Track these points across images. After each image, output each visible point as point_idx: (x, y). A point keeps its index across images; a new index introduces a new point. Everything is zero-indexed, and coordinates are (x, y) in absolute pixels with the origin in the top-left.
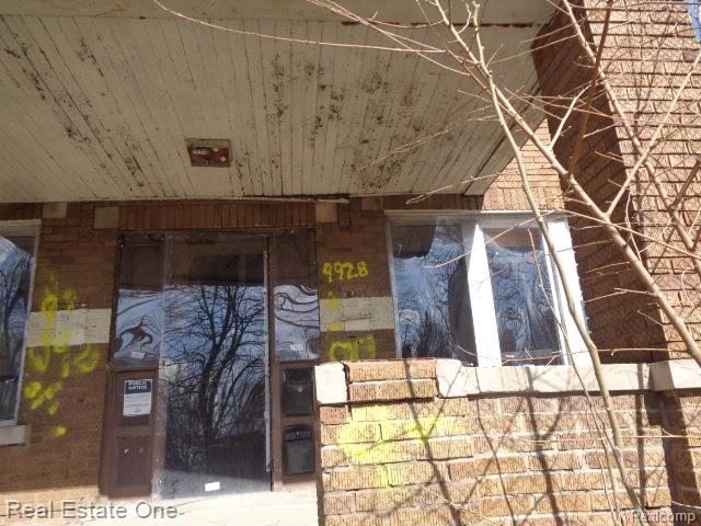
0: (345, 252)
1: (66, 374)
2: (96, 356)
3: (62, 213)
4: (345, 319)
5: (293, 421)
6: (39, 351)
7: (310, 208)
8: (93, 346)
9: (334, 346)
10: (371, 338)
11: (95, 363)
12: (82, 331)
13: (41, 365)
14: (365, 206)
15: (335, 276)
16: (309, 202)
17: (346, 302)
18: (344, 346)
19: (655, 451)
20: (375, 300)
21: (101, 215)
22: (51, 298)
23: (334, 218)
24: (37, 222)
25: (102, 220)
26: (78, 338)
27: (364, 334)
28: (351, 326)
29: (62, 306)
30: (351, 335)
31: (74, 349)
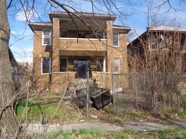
0: (93, 61)
2: (73, 69)
3: (69, 56)
6: (69, 68)
7: (90, 57)
17: (93, 65)
20: (95, 65)
21: (72, 57)
22: (69, 64)
30: (93, 68)
31: (71, 68)
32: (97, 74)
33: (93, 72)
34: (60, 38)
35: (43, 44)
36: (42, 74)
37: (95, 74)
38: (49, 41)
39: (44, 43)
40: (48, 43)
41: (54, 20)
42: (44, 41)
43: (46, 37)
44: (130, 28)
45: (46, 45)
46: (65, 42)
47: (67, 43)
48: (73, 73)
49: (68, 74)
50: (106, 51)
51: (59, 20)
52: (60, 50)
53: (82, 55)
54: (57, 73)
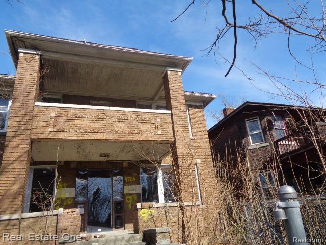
0: (130, 174)
1: (65, 204)
2: (72, 200)
3: (62, 164)
4: (129, 191)
5: (117, 215)
7: (122, 164)
8: (71, 197)
9: (127, 197)
10: (135, 195)
12: (68, 194)
15: (128, 180)
16: (122, 162)
17: (130, 186)
18: (129, 197)
19: (180, 214)
20: (136, 186)
21: (72, 164)
22: (61, 185)
23: (127, 166)
25: (72, 166)
26: (67, 195)
28: (131, 192)
29: (63, 187)
30: (131, 195)
31: (67, 198)
32: (153, 211)
33: (139, 205)
34: (37, 103)
37: (146, 210)
41: (21, 55)
44: (209, 96)
46: (52, 115)
47: (57, 117)
48: (74, 213)
49: (56, 217)
50: (173, 140)
51: (38, 54)
52: (33, 137)
53: (101, 156)
54: (14, 220)
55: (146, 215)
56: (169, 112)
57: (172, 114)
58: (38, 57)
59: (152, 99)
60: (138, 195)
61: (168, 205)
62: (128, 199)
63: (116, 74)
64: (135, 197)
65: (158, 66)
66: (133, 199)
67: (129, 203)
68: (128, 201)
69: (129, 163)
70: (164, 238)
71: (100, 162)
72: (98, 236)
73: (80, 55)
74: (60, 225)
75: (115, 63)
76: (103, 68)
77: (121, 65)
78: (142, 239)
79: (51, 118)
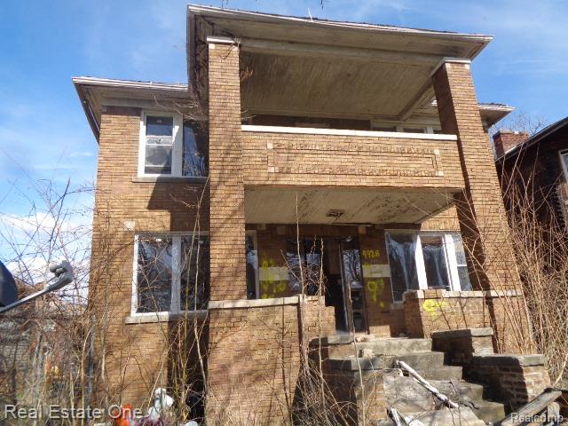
0: (370, 247)
1: (275, 291)
2: (284, 284)
3: (264, 228)
4: (371, 273)
6: (264, 282)
7: (357, 228)
8: (284, 281)
9: (369, 283)
10: (382, 280)
11: (284, 287)
12: (278, 276)
13: (265, 288)
14: (377, 228)
15: (367, 256)
16: (356, 226)
17: (372, 266)
18: (373, 283)
19: (487, 311)
20: (382, 265)
21: (279, 229)
22: (265, 262)
23: (365, 232)
24: (255, 231)
25: (280, 231)
26: (277, 278)
27: (380, 278)
28: (374, 276)
29: (270, 265)
30: (375, 279)
31: (277, 282)
32: (444, 304)
33: (420, 294)
34: (245, 128)
35: (141, 174)
36: (135, 316)
37: (432, 302)
38: (169, 163)
39: (148, 170)
40: (167, 170)
41: (212, 47)
42: (149, 159)
43: (155, 145)
44: (499, 108)
45: (158, 175)
46: (270, 146)
47: (277, 148)
48: (315, 303)
49: (295, 308)
50: (464, 186)
51: (236, 44)
52: (247, 183)
53: (330, 215)
54: (239, 308)
55: (433, 309)
56: (454, 137)
57: (459, 142)
58: (236, 49)
59: (398, 117)
60: (386, 279)
61: (465, 294)
62: (371, 286)
63: (349, 75)
64: (382, 284)
65: (428, 55)
66: (379, 285)
67: (373, 293)
68: (372, 290)
69: (367, 228)
70: (484, 344)
71: (322, 226)
72: (359, 340)
73: (297, 43)
74: (306, 320)
75: (355, 54)
76: (330, 64)
77: (365, 57)
78: (431, 347)
79: (269, 151)
